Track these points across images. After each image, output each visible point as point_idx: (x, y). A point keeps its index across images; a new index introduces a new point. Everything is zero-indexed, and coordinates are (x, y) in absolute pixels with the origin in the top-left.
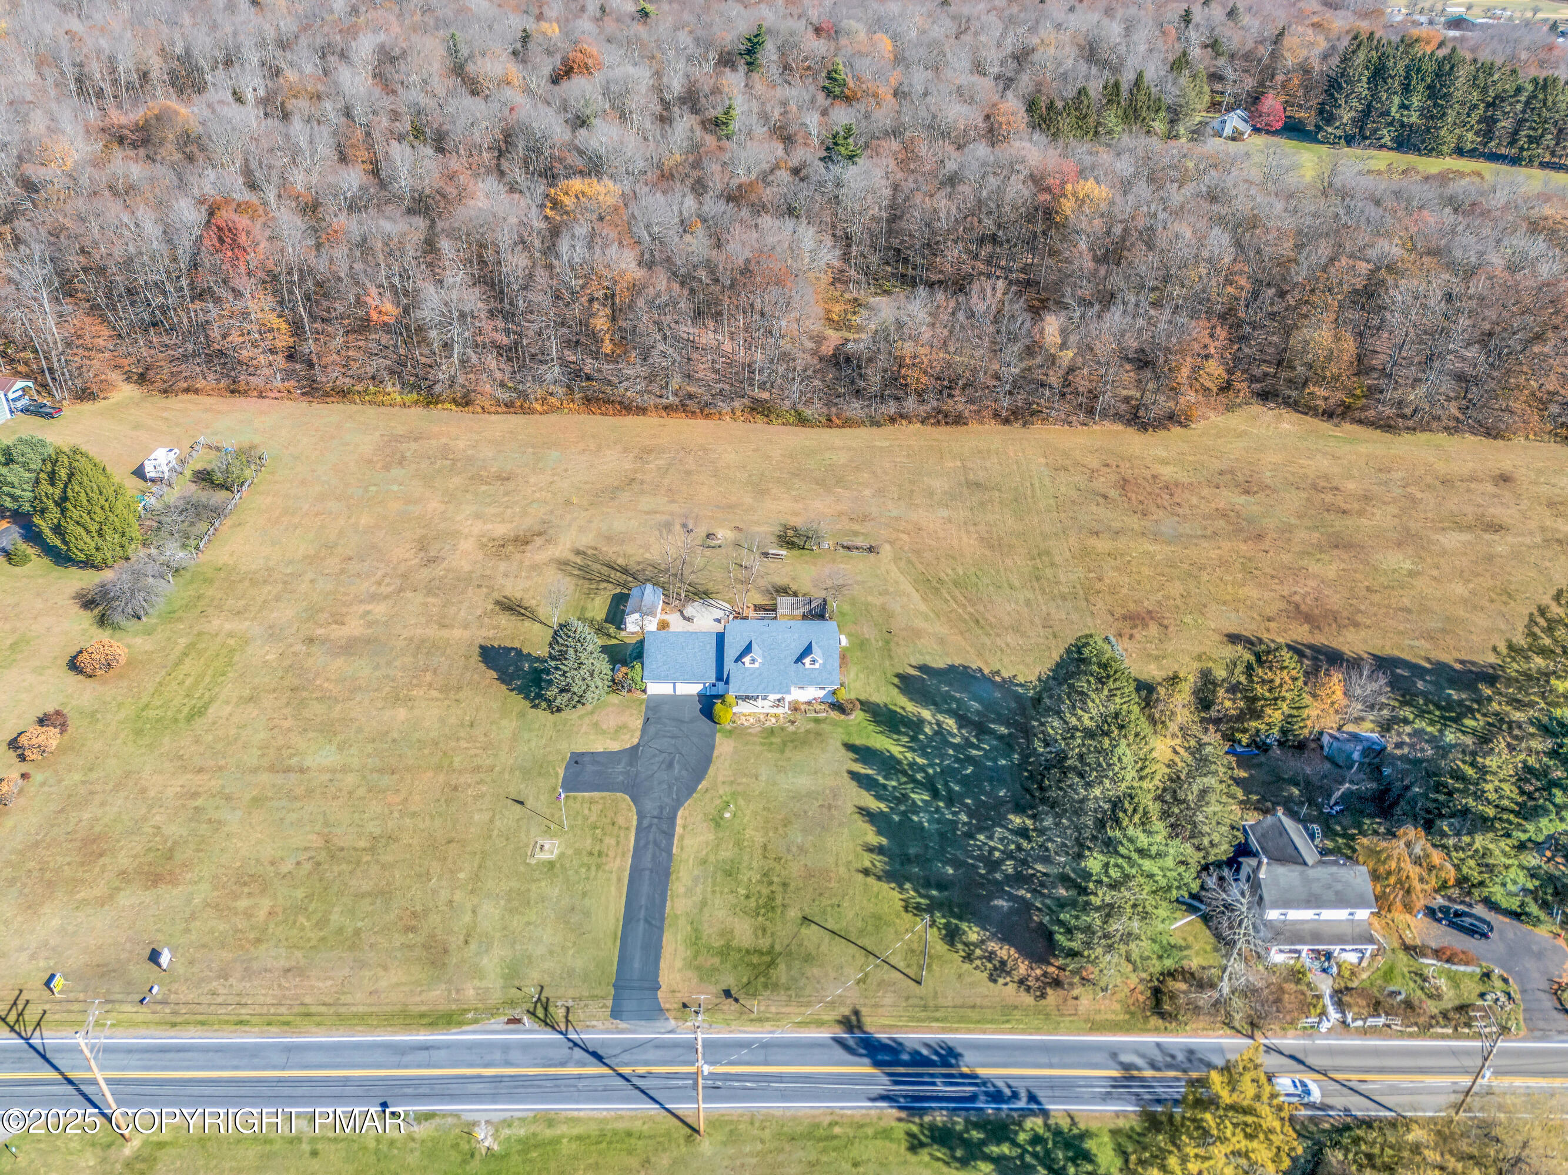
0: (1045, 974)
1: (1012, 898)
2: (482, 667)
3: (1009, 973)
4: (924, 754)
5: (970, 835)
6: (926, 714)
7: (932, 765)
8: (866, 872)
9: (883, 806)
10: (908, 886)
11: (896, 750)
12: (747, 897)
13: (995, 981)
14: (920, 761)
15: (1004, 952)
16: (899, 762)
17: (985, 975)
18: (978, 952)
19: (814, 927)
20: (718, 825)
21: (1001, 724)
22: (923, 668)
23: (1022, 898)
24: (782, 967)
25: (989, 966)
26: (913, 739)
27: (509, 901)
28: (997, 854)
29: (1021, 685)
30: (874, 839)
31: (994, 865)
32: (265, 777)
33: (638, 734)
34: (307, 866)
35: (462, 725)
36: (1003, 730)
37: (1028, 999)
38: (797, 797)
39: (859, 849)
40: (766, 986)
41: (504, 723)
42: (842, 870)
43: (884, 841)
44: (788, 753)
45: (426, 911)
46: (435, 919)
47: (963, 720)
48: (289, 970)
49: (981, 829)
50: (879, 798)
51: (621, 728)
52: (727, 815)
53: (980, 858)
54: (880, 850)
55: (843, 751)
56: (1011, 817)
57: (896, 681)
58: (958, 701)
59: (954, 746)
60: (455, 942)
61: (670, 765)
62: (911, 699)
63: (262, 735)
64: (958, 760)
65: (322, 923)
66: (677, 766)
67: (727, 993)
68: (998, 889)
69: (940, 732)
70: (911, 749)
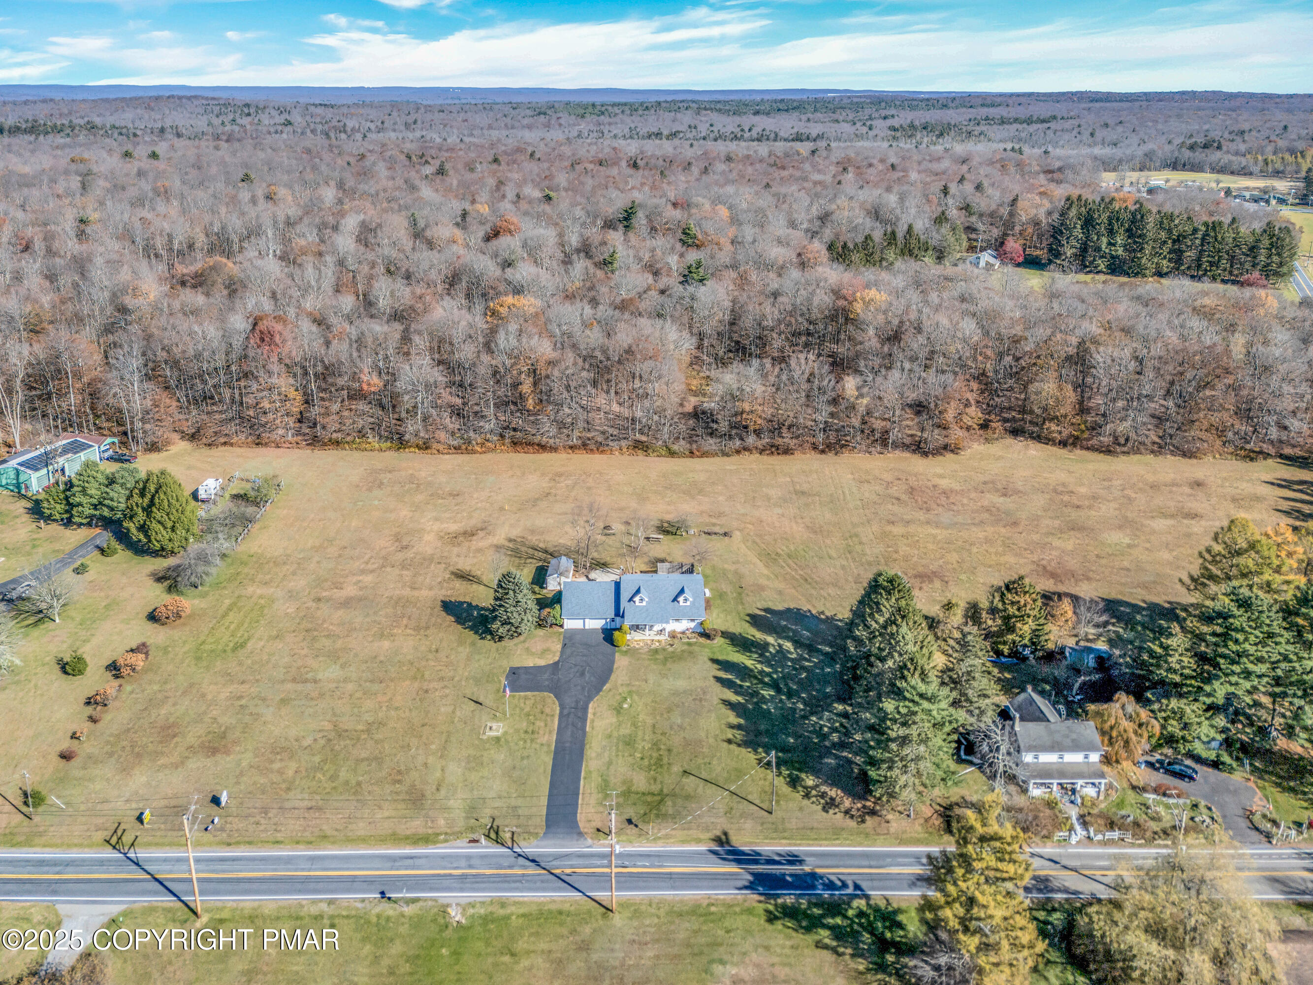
0: (864, 807)
1: (837, 757)
2: (444, 614)
3: (837, 806)
4: (771, 666)
5: (805, 717)
6: (770, 639)
7: (776, 672)
8: (729, 741)
9: (740, 699)
10: (760, 750)
11: (749, 663)
12: (642, 759)
13: (827, 812)
14: (767, 669)
15: (833, 792)
16: (751, 670)
17: (820, 807)
18: (814, 792)
19: (691, 777)
20: (619, 712)
21: (826, 645)
22: (767, 610)
23: (845, 757)
24: (669, 803)
25: (822, 801)
26: (761, 655)
27: (468, 762)
28: (826, 729)
29: (840, 620)
30: (733, 719)
31: (824, 737)
32: (290, 686)
33: (558, 654)
34: (322, 742)
35: (430, 651)
36: (828, 649)
37: (852, 824)
38: (676, 693)
39: (723, 726)
40: (657, 816)
41: (461, 649)
42: (711, 740)
43: (742, 721)
44: (669, 665)
45: (408, 770)
46: (414, 775)
47: (797, 643)
48: (311, 808)
49: (812, 713)
50: (737, 693)
51: (546, 650)
52: (625, 706)
53: (814, 732)
54: (739, 727)
55: (710, 663)
56: (836, 705)
57: (748, 618)
58: (794, 631)
59: (792, 660)
60: (429, 790)
61: (582, 674)
62: (759, 630)
63: (286, 660)
64: (795, 669)
65: (333, 778)
66: (587, 675)
67: (630, 821)
68: (828, 752)
69: (781, 651)
70: (759, 662)
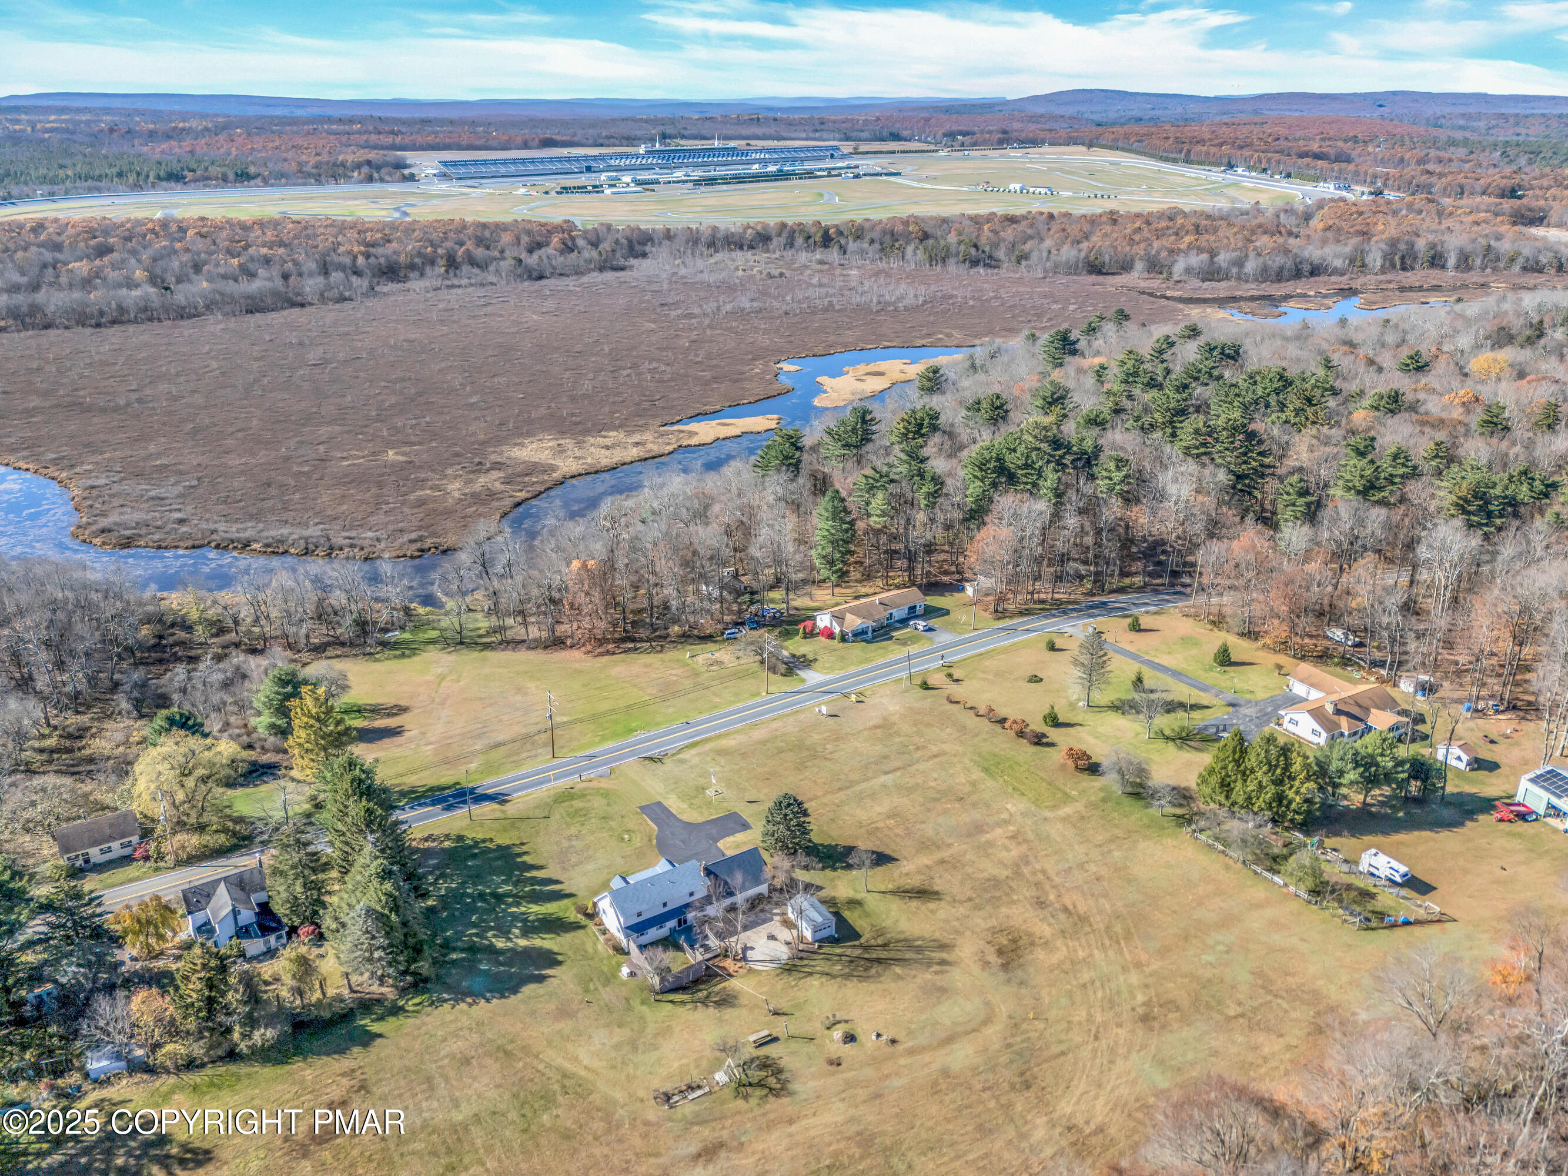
1: (427, 867)
4: (512, 914)
5: (464, 883)
6: (523, 942)
7: (504, 910)
8: (523, 844)
9: (528, 875)
11: (535, 908)
14: (514, 909)
15: (427, 846)
16: (529, 902)
18: (443, 840)
19: (541, 816)
20: (627, 830)
22: (541, 979)
26: (525, 921)
29: (446, 1001)
33: (721, 847)
36: (454, 956)
47: (491, 950)
50: (533, 878)
52: (626, 835)
54: (519, 855)
55: (573, 891)
57: (560, 958)
58: (501, 964)
59: (491, 929)
62: (541, 948)
64: (485, 921)
68: (436, 867)
69: (504, 933)
70: (523, 914)
